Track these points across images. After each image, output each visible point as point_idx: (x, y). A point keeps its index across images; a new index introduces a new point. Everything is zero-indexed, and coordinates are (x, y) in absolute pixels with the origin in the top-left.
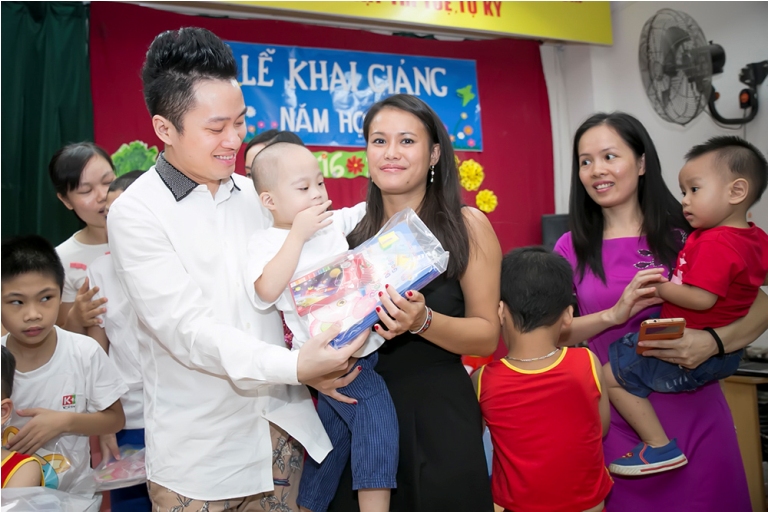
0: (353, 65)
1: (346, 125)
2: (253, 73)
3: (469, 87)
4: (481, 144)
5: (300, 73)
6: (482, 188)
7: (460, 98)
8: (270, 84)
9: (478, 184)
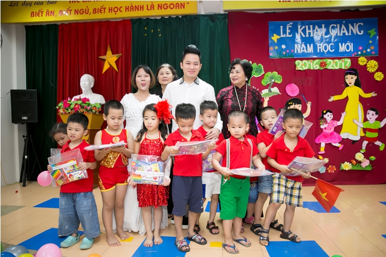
0: (323, 25)
1: (320, 49)
2: (285, 32)
3: (374, 29)
4: (378, 53)
5: (302, 31)
6: (377, 71)
7: (370, 34)
8: (291, 36)
9: (375, 70)
